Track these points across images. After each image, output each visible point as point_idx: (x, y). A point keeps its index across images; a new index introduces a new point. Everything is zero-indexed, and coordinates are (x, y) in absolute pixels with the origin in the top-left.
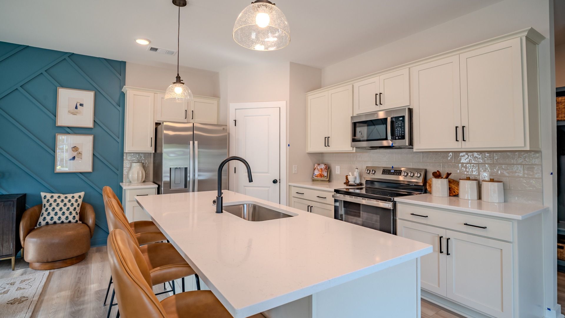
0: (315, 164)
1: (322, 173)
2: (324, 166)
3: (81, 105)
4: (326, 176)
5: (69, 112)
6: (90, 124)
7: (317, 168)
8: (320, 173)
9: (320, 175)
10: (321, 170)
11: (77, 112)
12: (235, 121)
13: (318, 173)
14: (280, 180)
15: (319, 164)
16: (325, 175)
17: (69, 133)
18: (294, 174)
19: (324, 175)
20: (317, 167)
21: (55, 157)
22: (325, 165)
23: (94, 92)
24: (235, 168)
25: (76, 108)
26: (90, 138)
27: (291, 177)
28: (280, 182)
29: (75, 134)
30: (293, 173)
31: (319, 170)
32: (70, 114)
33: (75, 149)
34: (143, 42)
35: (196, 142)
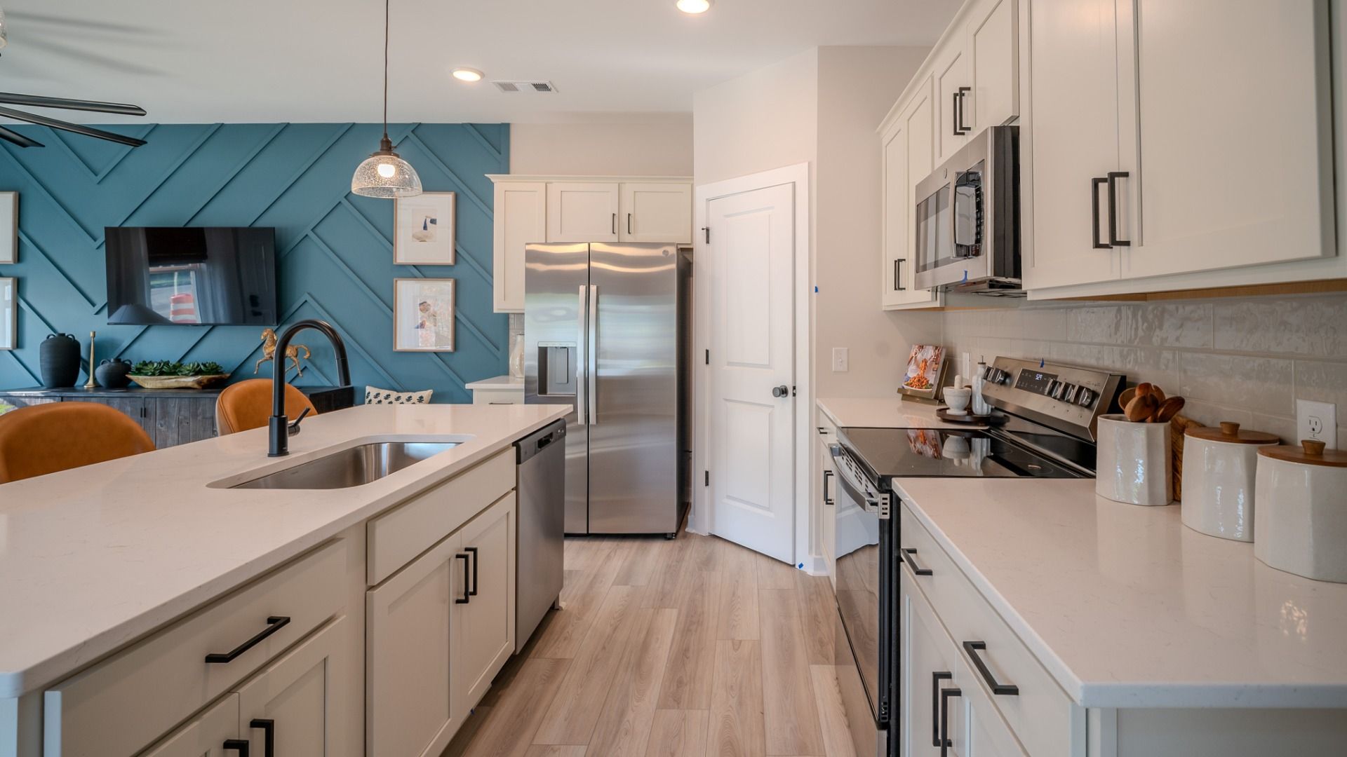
0: (914, 346)
1: (925, 376)
2: (932, 351)
3: (433, 221)
4: (932, 385)
5: (413, 236)
6: (449, 260)
7: (916, 357)
8: (920, 372)
9: (919, 380)
10: (924, 364)
11: (427, 237)
12: (708, 230)
13: (915, 375)
14: (794, 388)
15: (921, 347)
16: (930, 382)
17: (415, 277)
18: (835, 372)
19: (928, 382)
20: (916, 354)
21: (392, 320)
22: (936, 348)
23: (453, 193)
24: (707, 351)
25: (425, 228)
26: (448, 286)
27: (824, 381)
28: (794, 395)
29: (425, 277)
30: (833, 370)
31: (918, 366)
32: (414, 239)
33: (424, 306)
34: (467, 76)
35: (593, 288)
